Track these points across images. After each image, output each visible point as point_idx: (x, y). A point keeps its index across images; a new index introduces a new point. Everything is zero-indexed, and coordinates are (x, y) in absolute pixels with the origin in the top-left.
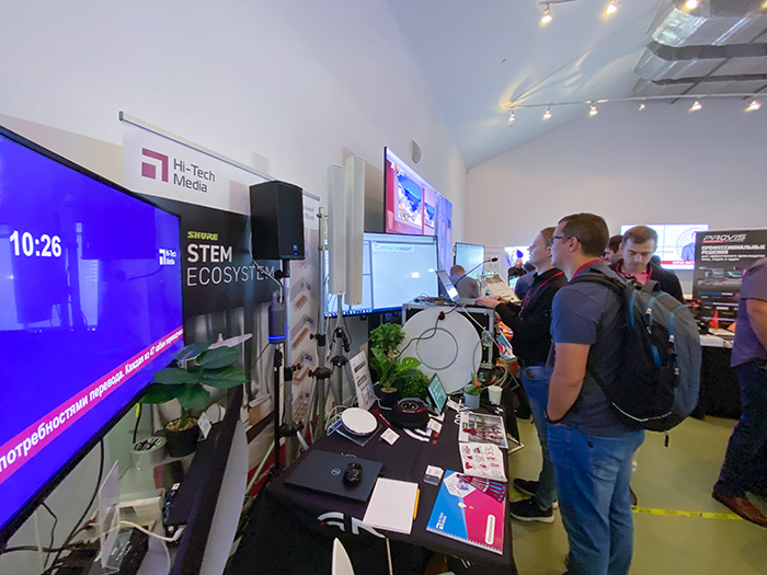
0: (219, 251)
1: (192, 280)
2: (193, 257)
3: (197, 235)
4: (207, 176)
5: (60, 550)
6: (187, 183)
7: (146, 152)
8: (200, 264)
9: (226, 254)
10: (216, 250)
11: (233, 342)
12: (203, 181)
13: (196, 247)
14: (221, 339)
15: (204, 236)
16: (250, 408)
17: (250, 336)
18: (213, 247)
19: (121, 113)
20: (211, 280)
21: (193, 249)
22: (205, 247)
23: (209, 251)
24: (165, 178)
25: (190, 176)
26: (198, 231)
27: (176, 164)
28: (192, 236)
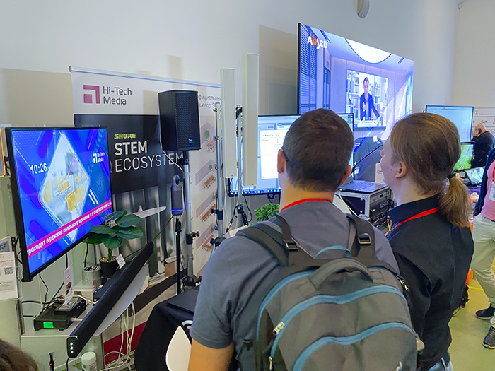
0: (137, 145)
1: (119, 168)
2: (119, 152)
3: (121, 136)
4: (126, 92)
5: (49, 303)
6: (112, 101)
7: (85, 87)
8: (123, 156)
9: (143, 147)
10: (134, 145)
11: (151, 212)
12: (123, 97)
13: (120, 144)
14: (141, 209)
15: (125, 136)
16: (165, 263)
17: (164, 208)
18: (132, 143)
19: (70, 67)
20: (132, 167)
21: (118, 146)
22: (126, 144)
23: (129, 146)
24: (98, 102)
25: (114, 96)
26: (121, 134)
27: (104, 90)
28: (117, 138)
